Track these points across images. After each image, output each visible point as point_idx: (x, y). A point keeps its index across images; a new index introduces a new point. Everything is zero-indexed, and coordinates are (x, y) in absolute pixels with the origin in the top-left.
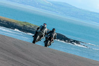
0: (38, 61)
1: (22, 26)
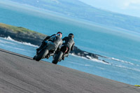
0: (39, 83)
1: (16, 32)
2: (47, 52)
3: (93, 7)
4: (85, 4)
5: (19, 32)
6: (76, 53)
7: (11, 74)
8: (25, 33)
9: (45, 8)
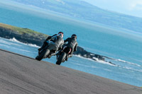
1: (21, 34)
2: (48, 52)
3: (99, 9)
4: (91, 5)
6: (82, 55)
8: (31, 34)
9: (51, 9)
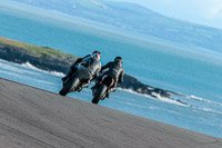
2: (77, 81)
5: (45, 55)
6: (135, 89)
7: (32, 123)
8: (54, 57)
